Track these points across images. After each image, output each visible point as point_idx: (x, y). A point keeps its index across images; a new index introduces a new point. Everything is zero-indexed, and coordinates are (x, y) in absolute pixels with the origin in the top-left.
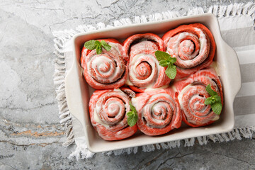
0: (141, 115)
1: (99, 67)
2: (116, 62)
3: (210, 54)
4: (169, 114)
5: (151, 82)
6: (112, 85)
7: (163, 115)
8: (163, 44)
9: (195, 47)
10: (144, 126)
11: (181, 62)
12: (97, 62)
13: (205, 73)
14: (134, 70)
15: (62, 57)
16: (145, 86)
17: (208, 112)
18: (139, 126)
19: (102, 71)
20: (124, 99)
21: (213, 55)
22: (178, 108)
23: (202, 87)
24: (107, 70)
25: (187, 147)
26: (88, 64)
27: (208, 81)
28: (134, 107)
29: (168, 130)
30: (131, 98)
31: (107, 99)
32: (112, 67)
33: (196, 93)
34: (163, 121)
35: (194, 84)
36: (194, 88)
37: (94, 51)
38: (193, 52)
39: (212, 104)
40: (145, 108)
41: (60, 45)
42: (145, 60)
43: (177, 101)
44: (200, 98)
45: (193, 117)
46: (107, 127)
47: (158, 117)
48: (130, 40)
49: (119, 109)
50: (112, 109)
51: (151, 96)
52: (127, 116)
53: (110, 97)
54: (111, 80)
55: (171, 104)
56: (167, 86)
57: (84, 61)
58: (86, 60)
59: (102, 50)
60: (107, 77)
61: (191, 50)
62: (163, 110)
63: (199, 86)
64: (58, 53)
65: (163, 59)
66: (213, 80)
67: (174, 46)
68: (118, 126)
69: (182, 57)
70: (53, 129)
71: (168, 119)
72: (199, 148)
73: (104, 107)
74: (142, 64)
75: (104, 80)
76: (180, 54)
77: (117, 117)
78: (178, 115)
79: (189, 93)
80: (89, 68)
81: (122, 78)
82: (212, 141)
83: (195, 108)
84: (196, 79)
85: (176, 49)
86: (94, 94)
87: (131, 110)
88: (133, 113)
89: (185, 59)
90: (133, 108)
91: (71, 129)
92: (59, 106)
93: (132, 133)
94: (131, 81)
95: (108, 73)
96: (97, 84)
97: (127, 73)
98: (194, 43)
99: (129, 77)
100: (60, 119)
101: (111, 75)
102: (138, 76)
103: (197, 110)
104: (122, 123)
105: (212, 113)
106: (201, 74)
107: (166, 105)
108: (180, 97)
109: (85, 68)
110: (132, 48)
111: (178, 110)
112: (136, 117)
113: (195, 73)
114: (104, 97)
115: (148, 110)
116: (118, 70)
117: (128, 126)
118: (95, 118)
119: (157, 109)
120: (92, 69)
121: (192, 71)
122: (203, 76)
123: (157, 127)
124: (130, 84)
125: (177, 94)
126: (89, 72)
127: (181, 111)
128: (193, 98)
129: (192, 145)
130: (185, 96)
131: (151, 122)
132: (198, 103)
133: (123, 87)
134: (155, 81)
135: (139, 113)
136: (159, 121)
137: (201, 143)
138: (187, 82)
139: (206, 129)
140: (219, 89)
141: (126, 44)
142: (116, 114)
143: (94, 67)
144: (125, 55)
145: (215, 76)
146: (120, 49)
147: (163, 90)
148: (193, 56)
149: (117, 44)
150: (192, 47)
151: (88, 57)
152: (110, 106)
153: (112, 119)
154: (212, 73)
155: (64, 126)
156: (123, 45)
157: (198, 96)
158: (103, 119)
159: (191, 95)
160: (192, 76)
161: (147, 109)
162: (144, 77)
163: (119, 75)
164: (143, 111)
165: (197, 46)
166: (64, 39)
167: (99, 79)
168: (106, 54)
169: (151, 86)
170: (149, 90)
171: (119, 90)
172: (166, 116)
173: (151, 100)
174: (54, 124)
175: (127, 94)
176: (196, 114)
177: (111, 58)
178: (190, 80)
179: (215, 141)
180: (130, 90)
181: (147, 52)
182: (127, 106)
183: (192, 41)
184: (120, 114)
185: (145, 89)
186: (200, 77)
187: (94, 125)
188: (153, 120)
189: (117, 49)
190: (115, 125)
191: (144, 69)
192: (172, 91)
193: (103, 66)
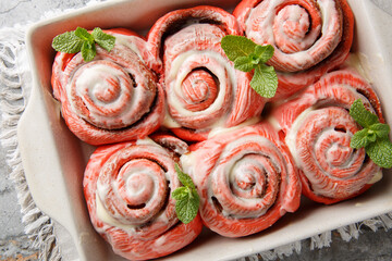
0: (205, 192)
1: (94, 91)
2: (132, 77)
3: (344, 34)
4: (272, 182)
5: (220, 114)
6: (131, 132)
7: (259, 187)
8: (236, 25)
9: (310, 19)
10: (218, 218)
11: (284, 58)
12: (88, 79)
13: (340, 79)
14: (179, 92)
15: (15, 84)
16: (207, 124)
17: (359, 166)
18: (206, 220)
19: (102, 99)
20: (161, 159)
21: (350, 37)
22: (289, 165)
23: (339, 110)
24: (114, 96)
25: (317, 250)
26: (68, 88)
27: (350, 94)
28: (187, 177)
29: (274, 220)
30: (178, 156)
31: (121, 164)
32: (123, 87)
33: (328, 123)
34: (259, 201)
35: (319, 105)
36: (322, 114)
37: (78, 58)
38: (308, 31)
39: (370, 146)
40: (214, 174)
41: (9, 60)
42: (201, 63)
43: (285, 148)
44: (339, 134)
45: (326, 182)
46: (130, 231)
47: (248, 193)
48: (160, 25)
49: (153, 184)
50: (136, 187)
51: (223, 146)
52: (173, 199)
53: (129, 159)
54: (126, 119)
55: (273, 159)
56: (256, 120)
57: (59, 83)
58: (63, 80)
59: (95, 52)
60: (116, 113)
61: (304, 28)
62: (257, 175)
63: (332, 109)
64: (7, 77)
65: (241, 54)
66: (359, 91)
67: (262, 25)
68: (154, 227)
69: (284, 47)
70: (12, 249)
71: (270, 195)
72: (343, 248)
73: (116, 184)
74: (195, 74)
75: (110, 121)
76: (278, 39)
77: (151, 206)
78: (291, 182)
79: (311, 128)
80: (70, 97)
81: (151, 112)
82: (369, 229)
83: (330, 159)
84: (322, 95)
85: (269, 30)
86: (93, 156)
87: (181, 184)
88: (188, 190)
89: (293, 49)
90: (185, 179)
91: (54, 244)
92: (19, 195)
93: (191, 236)
94: (175, 118)
95: (117, 104)
96: (95, 133)
97: (161, 98)
98: (307, 11)
99: (169, 108)
100: (25, 225)
101: (125, 108)
102: (189, 102)
103: (335, 164)
104: (163, 217)
105: (370, 166)
106: (332, 80)
107: (262, 162)
108: (290, 140)
109: (63, 100)
110: (167, 42)
111: (290, 171)
112: (195, 199)
113: (317, 80)
114: (114, 160)
115: (222, 179)
116: (139, 94)
117: (179, 222)
118: (100, 213)
119: (242, 173)
120: (77, 98)
121: (310, 77)
122: (336, 86)
123: (246, 216)
124: (173, 124)
125: (282, 134)
126: (72, 106)
127: (299, 172)
128: (323, 137)
129: (327, 244)
130: (304, 136)
131: (232, 206)
132: (334, 148)
133: (157, 133)
134: (229, 110)
135: (201, 188)
136: (250, 201)
137: (346, 237)
138: (301, 103)
139: (358, 205)
140: (376, 109)
141: (151, 35)
142: (147, 197)
143: (81, 93)
144: (153, 59)
145: (362, 83)
146: (140, 47)
147: (250, 129)
148: (310, 40)
149: (132, 37)
150: (304, 21)
151: (66, 72)
152: (129, 181)
153: (137, 212)
154: (355, 76)
155: (34, 238)
156: (146, 39)
157: (332, 132)
158: (117, 215)
159: (317, 131)
160: (312, 88)
161: (218, 176)
162: (203, 103)
163: (142, 105)
164: (211, 183)
165: (315, 17)
166: (17, 44)
167: (97, 120)
168: (108, 60)
169: (222, 122)
170: (218, 132)
171: (149, 141)
172: (266, 187)
173: (225, 155)
174: (13, 237)
175: (169, 148)
176: (334, 174)
177: (121, 66)
178: (309, 97)
179: (375, 229)
180: (173, 139)
181: (202, 46)
182: (172, 175)
183: (301, 6)
184: (157, 197)
185: (208, 132)
186: (330, 88)
187: (99, 230)
188: (237, 201)
189: (133, 47)
190: (149, 223)
191: (199, 84)
192: (271, 128)
193: (103, 88)
